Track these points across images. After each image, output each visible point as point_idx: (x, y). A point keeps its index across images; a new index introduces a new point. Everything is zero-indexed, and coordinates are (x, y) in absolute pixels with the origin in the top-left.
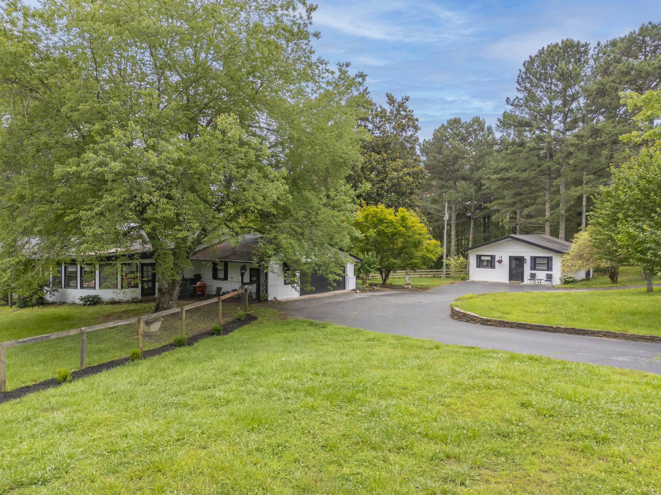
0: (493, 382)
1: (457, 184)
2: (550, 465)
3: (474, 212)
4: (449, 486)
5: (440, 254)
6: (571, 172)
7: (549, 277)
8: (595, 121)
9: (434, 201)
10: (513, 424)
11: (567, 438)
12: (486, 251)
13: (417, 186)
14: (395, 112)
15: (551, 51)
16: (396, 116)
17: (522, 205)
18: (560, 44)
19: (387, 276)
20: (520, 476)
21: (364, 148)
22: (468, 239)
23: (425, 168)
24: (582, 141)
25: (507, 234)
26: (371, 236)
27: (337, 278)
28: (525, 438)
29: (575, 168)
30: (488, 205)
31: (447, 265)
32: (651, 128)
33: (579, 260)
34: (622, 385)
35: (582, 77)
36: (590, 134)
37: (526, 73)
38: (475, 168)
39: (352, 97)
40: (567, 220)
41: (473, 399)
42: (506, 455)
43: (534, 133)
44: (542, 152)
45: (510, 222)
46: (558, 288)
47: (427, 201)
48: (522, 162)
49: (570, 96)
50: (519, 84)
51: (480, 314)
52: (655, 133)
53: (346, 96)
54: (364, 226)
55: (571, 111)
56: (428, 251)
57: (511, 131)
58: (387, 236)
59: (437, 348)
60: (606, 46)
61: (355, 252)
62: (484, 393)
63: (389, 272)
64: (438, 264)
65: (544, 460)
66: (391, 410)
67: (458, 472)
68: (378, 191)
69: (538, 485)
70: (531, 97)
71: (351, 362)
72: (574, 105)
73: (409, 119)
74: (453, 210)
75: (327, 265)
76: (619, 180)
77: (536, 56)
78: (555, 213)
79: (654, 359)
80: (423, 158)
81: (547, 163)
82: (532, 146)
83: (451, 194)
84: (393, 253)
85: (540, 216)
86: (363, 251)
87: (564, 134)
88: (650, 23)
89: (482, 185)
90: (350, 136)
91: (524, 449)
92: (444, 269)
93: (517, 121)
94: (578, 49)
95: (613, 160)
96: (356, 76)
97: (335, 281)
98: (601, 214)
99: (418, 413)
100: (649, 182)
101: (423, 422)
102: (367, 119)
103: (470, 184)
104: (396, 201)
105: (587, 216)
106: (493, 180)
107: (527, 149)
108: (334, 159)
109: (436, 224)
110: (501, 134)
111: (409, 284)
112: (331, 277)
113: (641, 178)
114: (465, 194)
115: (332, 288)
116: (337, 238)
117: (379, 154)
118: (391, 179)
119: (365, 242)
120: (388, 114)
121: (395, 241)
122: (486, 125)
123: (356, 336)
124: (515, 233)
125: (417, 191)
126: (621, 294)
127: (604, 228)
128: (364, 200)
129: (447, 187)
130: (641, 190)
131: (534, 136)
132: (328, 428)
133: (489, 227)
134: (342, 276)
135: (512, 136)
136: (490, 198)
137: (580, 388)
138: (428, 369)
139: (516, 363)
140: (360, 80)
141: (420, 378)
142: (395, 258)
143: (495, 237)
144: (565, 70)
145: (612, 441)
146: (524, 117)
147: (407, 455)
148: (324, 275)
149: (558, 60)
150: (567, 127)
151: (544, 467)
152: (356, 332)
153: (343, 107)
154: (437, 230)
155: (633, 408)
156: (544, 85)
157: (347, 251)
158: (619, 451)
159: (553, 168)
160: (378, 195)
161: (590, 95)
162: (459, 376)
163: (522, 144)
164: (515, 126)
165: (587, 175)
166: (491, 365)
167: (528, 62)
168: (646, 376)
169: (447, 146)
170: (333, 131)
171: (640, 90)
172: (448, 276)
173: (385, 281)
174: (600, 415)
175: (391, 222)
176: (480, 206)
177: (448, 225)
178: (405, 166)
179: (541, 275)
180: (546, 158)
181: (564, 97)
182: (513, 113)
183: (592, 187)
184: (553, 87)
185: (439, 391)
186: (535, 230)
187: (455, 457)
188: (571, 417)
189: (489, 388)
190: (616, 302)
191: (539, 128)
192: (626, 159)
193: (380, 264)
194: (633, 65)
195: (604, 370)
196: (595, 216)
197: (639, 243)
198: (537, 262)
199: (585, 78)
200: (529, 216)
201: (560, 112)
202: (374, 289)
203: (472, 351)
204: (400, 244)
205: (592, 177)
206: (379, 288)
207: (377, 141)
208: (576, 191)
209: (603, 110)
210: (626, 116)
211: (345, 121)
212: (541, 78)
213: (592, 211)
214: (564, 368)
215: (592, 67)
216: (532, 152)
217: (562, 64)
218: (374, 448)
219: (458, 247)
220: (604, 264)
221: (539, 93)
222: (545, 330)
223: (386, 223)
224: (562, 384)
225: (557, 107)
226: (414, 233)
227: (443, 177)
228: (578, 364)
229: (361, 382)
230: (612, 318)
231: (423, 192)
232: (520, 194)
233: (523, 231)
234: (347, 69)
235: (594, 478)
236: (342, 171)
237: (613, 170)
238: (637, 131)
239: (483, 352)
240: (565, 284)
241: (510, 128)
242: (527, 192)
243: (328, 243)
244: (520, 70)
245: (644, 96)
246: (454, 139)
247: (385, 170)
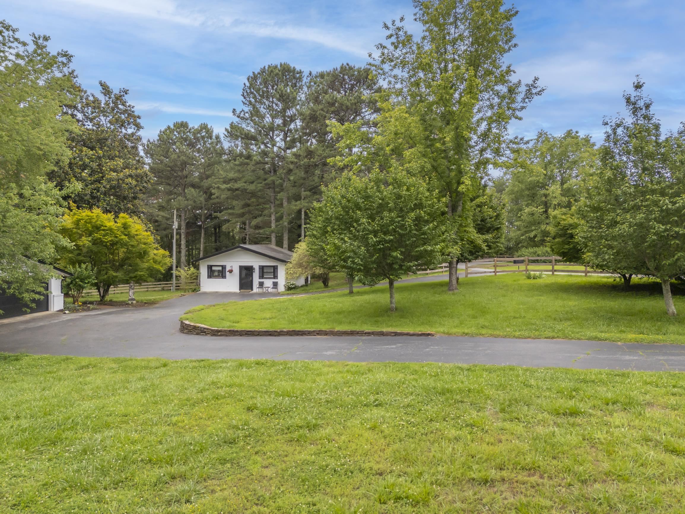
0: (221, 392)
1: (186, 191)
2: (270, 460)
3: (205, 221)
4: (174, 508)
5: (169, 265)
6: (291, 188)
7: (275, 285)
8: (309, 143)
9: (161, 208)
10: (239, 429)
11: (286, 431)
12: (217, 261)
13: (141, 190)
14: (111, 105)
15: (272, 71)
16: (113, 110)
17: (251, 216)
18: (279, 66)
19: (106, 291)
20: (243, 477)
21: (73, 141)
22: (199, 249)
23: (150, 172)
24: (299, 159)
25: (237, 245)
26: (84, 245)
27: (37, 297)
28: (250, 440)
29: (294, 184)
30: (218, 214)
31: (176, 276)
32: (350, 155)
33: (299, 268)
34: (331, 375)
35: (298, 101)
36: (305, 154)
37: (250, 88)
38: (204, 176)
39: (53, 78)
40: (290, 231)
41: (201, 412)
42: (231, 461)
43: (260, 147)
44: (267, 166)
45: (240, 232)
46: (283, 295)
47: (153, 207)
48: (250, 174)
49: (289, 117)
50: (245, 98)
51: (210, 325)
52: (352, 159)
53: (45, 77)
54: (74, 233)
55: (290, 130)
56: (155, 262)
57: (239, 142)
58: (106, 246)
59: (165, 365)
60: (316, 77)
61: (62, 264)
62: (212, 404)
63: (109, 287)
64: (167, 276)
65: (265, 457)
66: (108, 442)
67: (183, 491)
68: (92, 193)
69: (260, 482)
70: (256, 112)
71: (56, 396)
72: (292, 126)
73: (129, 115)
74: (183, 218)
75: (21, 283)
76: (328, 197)
77: (259, 73)
78: (280, 224)
79: (353, 350)
80: (148, 160)
81: (271, 178)
82: (258, 160)
83: (178, 202)
84: (114, 265)
85: (267, 227)
86: (73, 263)
87: (285, 151)
88: (348, 64)
89: (211, 194)
90: (52, 125)
91: (249, 451)
92: (174, 281)
93: (244, 133)
94: (294, 74)
95: (324, 180)
96: (58, 54)
97: (34, 301)
98: (315, 227)
99: (141, 439)
100: (349, 201)
101: (146, 447)
102: (75, 108)
103: (200, 192)
104: (116, 206)
105: (305, 228)
106: (223, 190)
107: (253, 162)
108: (29, 151)
109: (165, 233)
110: (229, 145)
111: (134, 300)
112: (27, 296)
113: (343, 197)
114: (195, 202)
115: (28, 310)
116: (35, 247)
117: (92, 150)
118: (109, 181)
119: (76, 252)
120: (103, 105)
121: (116, 251)
122: (214, 134)
123: (63, 365)
124: (245, 243)
125: (141, 196)
126: (331, 297)
127: (317, 239)
128: (74, 202)
129: (175, 193)
130: (343, 208)
131: (260, 150)
132: (22, 481)
133: (220, 237)
134: (43, 295)
135: (239, 148)
136: (220, 208)
137: (297, 384)
138: (154, 390)
139: (244, 369)
140: (64, 60)
141: (144, 400)
142: (116, 270)
143: (226, 247)
144: (284, 92)
145: (321, 426)
146: (250, 131)
147: (126, 488)
148: (17, 294)
149: (278, 81)
150: (287, 146)
151: (266, 463)
152: (64, 360)
153: (40, 88)
154: (165, 239)
155: (337, 393)
156: (267, 103)
157: (51, 264)
158: (326, 434)
159: (277, 183)
160: (93, 197)
161: (305, 119)
162: (188, 392)
163: (249, 157)
164: (242, 138)
165: (305, 191)
166: (220, 376)
167: (252, 78)
168: (347, 365)
169: (174, 150)
170: (28, 116)
171: (342, 121)
172: (178, 288)
173: (103, 297)
174: (312, 405)
175: (111, 229)
176: (211, 215)
177: (177, 234)
178: (127, 166)
179: (268, 283)
180: (271, 172)
181: (284, 116)
182: (240, 125)
183: (308, 203)
184: (274, 105)
185: (166, 410)
186: (263, 241)
187: (181, 477)
188: (289, 412)
189: (217, 398)
190: (327, 304)
191: (263, 143)
192: (333, 179)
193: (97, 278)
194: (336, 98)
195: (317, 365)
196: (310, 229)
197: (342, 252)
198: (265, 271)
199: (300, 102)
200: (257, 227)
201: (282, 131)
202: (89, 307)
203: (202, 364)
204: (121, 255)
205: (308, 193)
206: (95, 307)
207: (89, 134)
208: (296, 205)
209: (315, 134)
210: (332, 142)
211: (45, 106)
212: (263, 95)
213: (309, 224)
214: (285, 368)
215: (306, 93)
216: (258, 166)
217: (281, 86)
218: (85, 490)
219: (189, 257)
220: (319, 271)
221: (262, 110)
222: (270, 335)
223: (104, 230)
224: (283, 383)
225: (278, 125)
226: (139, 242)
227: (171, 182)
228: (297, 362)
229: (69, 418)
230: (323, 319)
231: (149, 197)
232: (249, 205)
233: (252, 241)
234: (45, 43)
235: (306, 462)
236: (42, 165)
237: (323, 188)
238: (340, 156)
239: (213, 363)
240: (288, 290)
241: (237, 139)
242: (255, 204)
243: (22, 254)
244: (245, 84)
245: (344, 127)
246: (181, 143)
247: (101, 169)
